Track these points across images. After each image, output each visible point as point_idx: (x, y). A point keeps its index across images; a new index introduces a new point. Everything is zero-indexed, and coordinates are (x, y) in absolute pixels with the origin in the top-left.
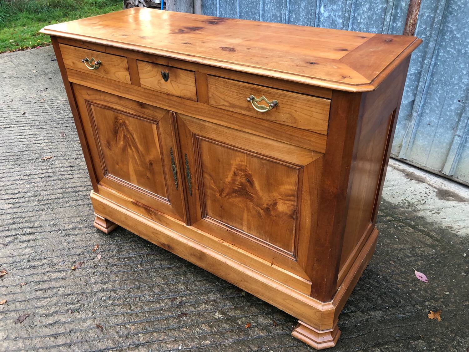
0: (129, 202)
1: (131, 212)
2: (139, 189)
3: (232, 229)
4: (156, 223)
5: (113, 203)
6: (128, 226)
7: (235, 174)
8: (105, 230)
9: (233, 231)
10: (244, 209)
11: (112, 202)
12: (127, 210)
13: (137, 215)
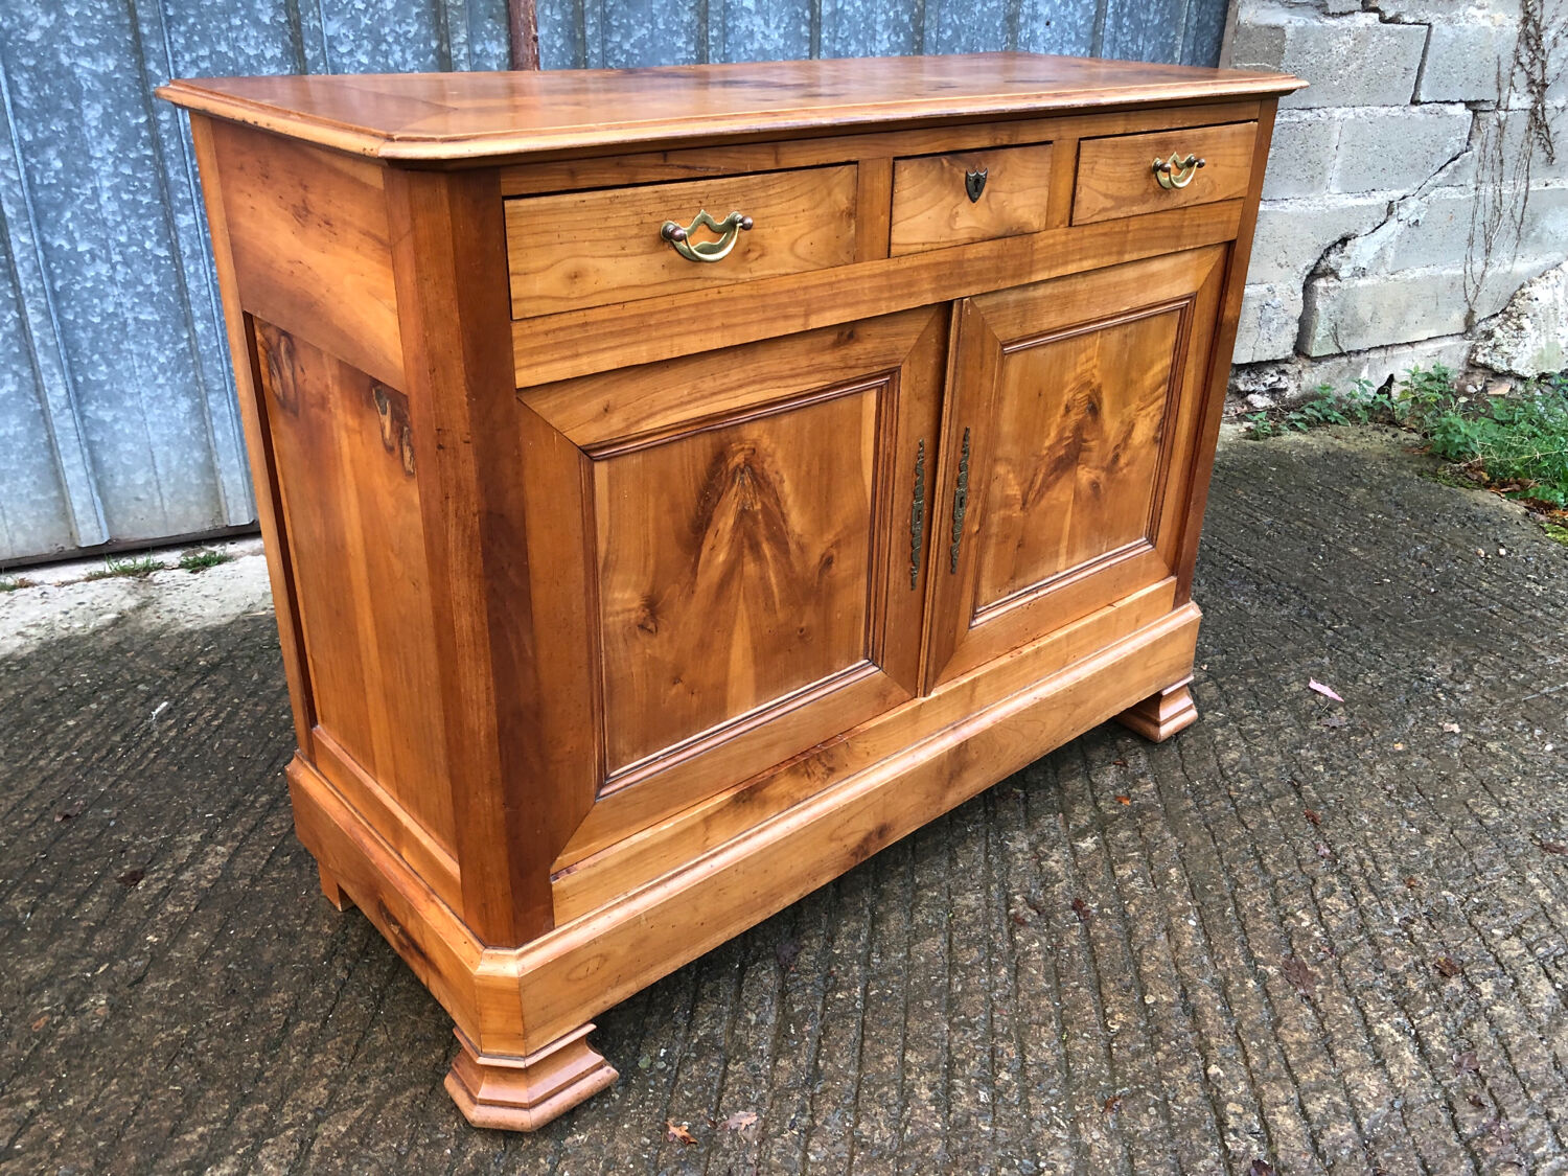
0: (721, 811)
1: (733, 845)
2: (762, 713)
3: (1037, 590)
4: (832, 789)
5: (643, 892)
6: (721, 922)
7: (1068, 409)
8: (608, 1073)
9: (1041, 593)
10: (1068, 502)
11: (634, 897)
12: (715, 855)
13: (760, 831)
